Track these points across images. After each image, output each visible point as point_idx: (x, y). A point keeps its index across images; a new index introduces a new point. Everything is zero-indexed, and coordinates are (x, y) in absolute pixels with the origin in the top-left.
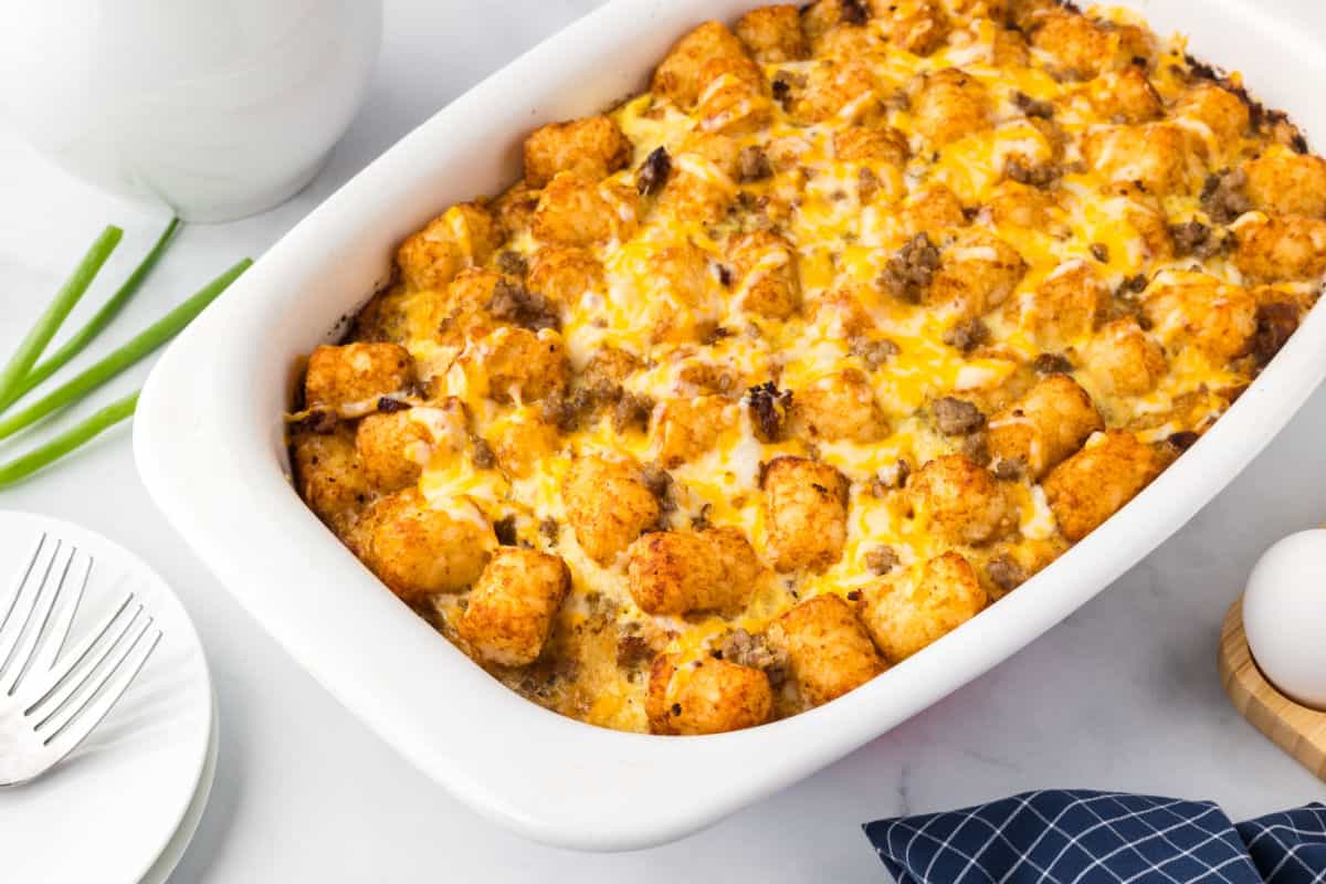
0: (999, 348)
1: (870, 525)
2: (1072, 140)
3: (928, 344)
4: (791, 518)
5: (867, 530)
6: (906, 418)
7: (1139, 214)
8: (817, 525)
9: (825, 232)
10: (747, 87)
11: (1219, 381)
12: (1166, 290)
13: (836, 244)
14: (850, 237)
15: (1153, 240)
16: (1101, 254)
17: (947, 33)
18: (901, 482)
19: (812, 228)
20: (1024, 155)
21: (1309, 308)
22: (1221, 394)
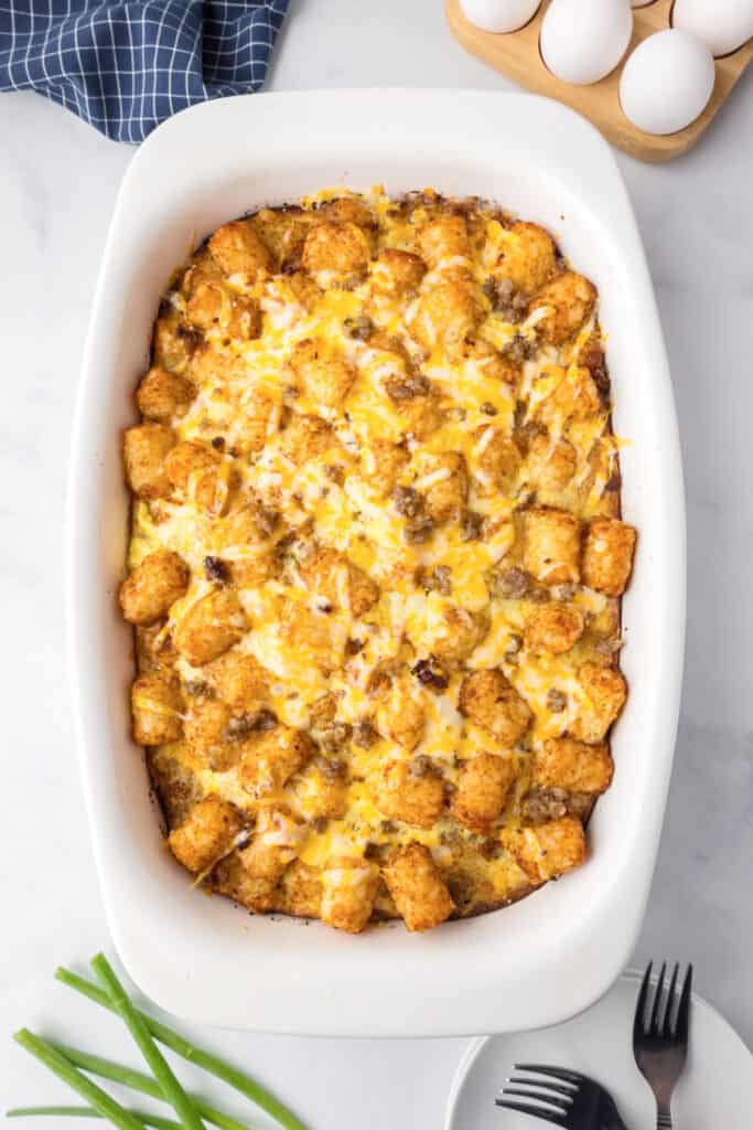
0: (494, 520)
1: (532, 685)
2: (403, 337)
3: (459, 550)
4: (500, 725)
5: (533, 690)
6: (488, 606)
7: (488, 366)
8: (514, 718)
9: (341, 524)
10: (209, 470)
11: (598, 428)
12: (543, 404)
13: (356, 528)
14: (356, 515)
15: (509, 377)
16: (491, 411)
17: (258, 307)
18: (520, 643)
19: (332, 528)
20: (392, 376)
21: (599, 337)
22: (604, 435)
